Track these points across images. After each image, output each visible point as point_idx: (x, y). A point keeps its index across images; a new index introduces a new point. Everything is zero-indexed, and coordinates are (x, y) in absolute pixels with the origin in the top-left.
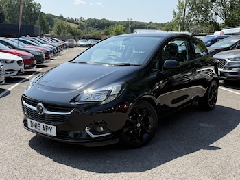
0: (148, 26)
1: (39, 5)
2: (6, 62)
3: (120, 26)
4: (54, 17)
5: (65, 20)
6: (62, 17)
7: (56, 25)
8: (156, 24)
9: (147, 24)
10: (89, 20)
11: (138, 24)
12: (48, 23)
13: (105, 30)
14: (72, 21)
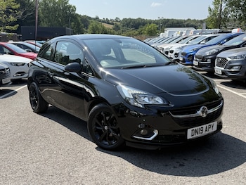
0: (186, 23)
1: (74, 7)
2: (17, 65)
3: (152, 25)
4: (90, 18)
5: (100, 21)
6: (97, 18)
7: (90, 27)
8: (195, 20)
9: (185, 21)
10: (125, 20)
11: (175, 22)
12: (83, 25)
13: (139, 30)
14: (107, 22)
